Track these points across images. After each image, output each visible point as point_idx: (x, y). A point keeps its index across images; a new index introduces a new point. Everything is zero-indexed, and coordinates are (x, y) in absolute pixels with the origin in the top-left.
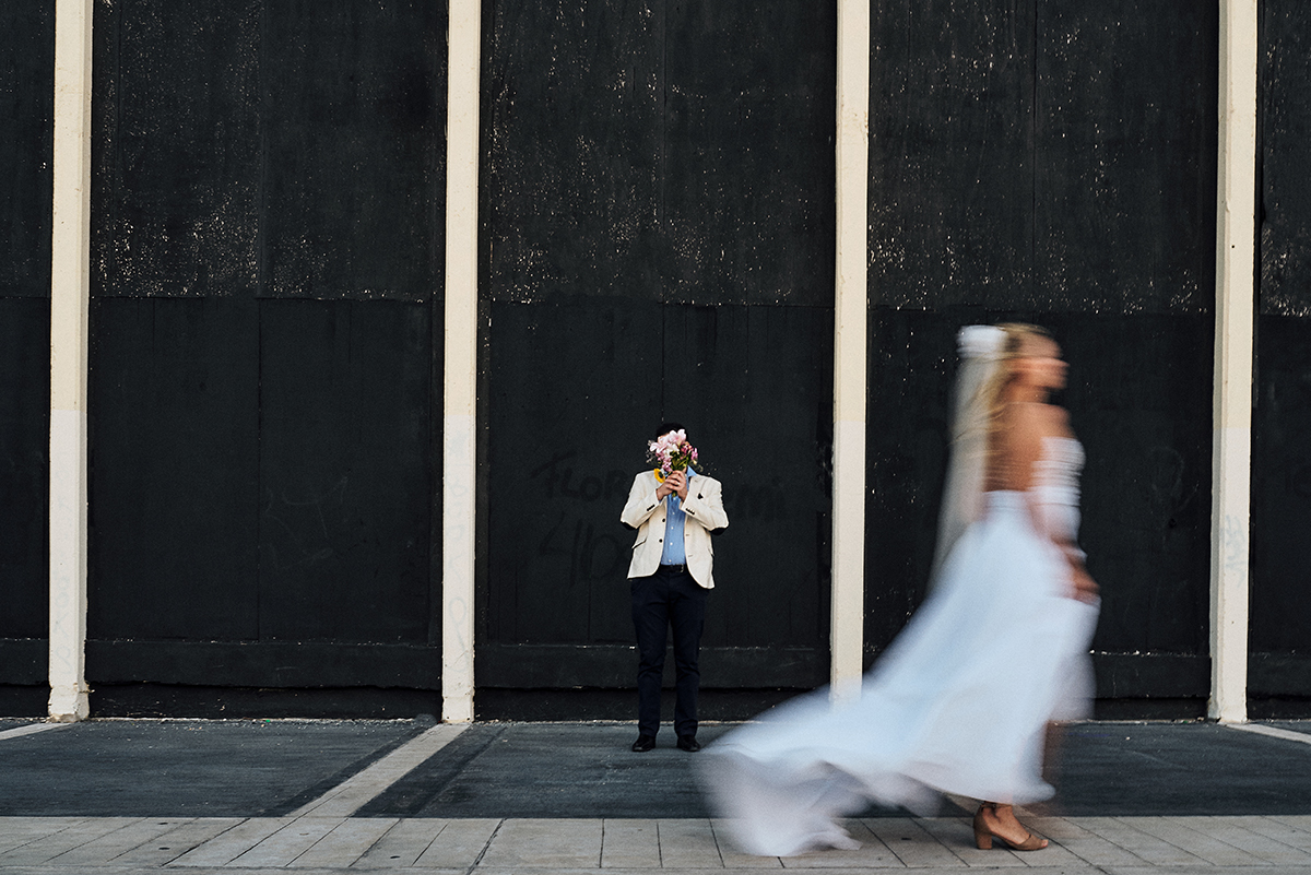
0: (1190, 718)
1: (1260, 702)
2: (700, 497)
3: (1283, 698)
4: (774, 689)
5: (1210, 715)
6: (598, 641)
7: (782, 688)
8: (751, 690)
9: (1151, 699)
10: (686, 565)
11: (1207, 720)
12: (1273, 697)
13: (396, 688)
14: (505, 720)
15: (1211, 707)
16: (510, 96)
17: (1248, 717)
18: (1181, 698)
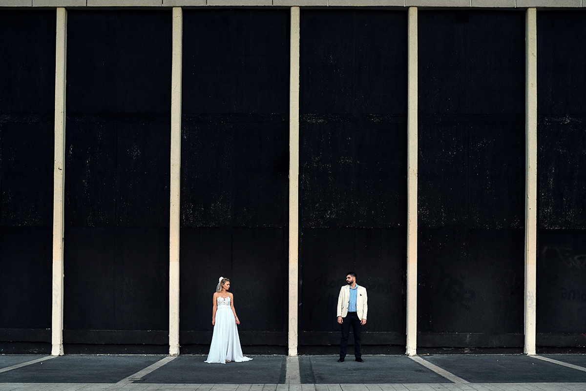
0: (518, 353)
1: (539, 349)
2: (361, 295)
3: (548, 347)
4: (389, 345)
5: (525, 353)
6: (335, 330)
7: (392, 345)
8: (383, 345)
9: (506, 348)
10: (356, 312)
11: (524, 354)
12: (544, 347)
13: (274, 345)
14: (306, 355)
15: (525, 350)
16: (308, 165)
17: (536, 353)
18: (515, 347)
